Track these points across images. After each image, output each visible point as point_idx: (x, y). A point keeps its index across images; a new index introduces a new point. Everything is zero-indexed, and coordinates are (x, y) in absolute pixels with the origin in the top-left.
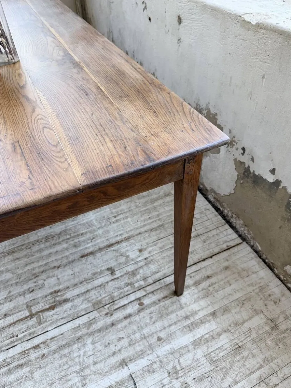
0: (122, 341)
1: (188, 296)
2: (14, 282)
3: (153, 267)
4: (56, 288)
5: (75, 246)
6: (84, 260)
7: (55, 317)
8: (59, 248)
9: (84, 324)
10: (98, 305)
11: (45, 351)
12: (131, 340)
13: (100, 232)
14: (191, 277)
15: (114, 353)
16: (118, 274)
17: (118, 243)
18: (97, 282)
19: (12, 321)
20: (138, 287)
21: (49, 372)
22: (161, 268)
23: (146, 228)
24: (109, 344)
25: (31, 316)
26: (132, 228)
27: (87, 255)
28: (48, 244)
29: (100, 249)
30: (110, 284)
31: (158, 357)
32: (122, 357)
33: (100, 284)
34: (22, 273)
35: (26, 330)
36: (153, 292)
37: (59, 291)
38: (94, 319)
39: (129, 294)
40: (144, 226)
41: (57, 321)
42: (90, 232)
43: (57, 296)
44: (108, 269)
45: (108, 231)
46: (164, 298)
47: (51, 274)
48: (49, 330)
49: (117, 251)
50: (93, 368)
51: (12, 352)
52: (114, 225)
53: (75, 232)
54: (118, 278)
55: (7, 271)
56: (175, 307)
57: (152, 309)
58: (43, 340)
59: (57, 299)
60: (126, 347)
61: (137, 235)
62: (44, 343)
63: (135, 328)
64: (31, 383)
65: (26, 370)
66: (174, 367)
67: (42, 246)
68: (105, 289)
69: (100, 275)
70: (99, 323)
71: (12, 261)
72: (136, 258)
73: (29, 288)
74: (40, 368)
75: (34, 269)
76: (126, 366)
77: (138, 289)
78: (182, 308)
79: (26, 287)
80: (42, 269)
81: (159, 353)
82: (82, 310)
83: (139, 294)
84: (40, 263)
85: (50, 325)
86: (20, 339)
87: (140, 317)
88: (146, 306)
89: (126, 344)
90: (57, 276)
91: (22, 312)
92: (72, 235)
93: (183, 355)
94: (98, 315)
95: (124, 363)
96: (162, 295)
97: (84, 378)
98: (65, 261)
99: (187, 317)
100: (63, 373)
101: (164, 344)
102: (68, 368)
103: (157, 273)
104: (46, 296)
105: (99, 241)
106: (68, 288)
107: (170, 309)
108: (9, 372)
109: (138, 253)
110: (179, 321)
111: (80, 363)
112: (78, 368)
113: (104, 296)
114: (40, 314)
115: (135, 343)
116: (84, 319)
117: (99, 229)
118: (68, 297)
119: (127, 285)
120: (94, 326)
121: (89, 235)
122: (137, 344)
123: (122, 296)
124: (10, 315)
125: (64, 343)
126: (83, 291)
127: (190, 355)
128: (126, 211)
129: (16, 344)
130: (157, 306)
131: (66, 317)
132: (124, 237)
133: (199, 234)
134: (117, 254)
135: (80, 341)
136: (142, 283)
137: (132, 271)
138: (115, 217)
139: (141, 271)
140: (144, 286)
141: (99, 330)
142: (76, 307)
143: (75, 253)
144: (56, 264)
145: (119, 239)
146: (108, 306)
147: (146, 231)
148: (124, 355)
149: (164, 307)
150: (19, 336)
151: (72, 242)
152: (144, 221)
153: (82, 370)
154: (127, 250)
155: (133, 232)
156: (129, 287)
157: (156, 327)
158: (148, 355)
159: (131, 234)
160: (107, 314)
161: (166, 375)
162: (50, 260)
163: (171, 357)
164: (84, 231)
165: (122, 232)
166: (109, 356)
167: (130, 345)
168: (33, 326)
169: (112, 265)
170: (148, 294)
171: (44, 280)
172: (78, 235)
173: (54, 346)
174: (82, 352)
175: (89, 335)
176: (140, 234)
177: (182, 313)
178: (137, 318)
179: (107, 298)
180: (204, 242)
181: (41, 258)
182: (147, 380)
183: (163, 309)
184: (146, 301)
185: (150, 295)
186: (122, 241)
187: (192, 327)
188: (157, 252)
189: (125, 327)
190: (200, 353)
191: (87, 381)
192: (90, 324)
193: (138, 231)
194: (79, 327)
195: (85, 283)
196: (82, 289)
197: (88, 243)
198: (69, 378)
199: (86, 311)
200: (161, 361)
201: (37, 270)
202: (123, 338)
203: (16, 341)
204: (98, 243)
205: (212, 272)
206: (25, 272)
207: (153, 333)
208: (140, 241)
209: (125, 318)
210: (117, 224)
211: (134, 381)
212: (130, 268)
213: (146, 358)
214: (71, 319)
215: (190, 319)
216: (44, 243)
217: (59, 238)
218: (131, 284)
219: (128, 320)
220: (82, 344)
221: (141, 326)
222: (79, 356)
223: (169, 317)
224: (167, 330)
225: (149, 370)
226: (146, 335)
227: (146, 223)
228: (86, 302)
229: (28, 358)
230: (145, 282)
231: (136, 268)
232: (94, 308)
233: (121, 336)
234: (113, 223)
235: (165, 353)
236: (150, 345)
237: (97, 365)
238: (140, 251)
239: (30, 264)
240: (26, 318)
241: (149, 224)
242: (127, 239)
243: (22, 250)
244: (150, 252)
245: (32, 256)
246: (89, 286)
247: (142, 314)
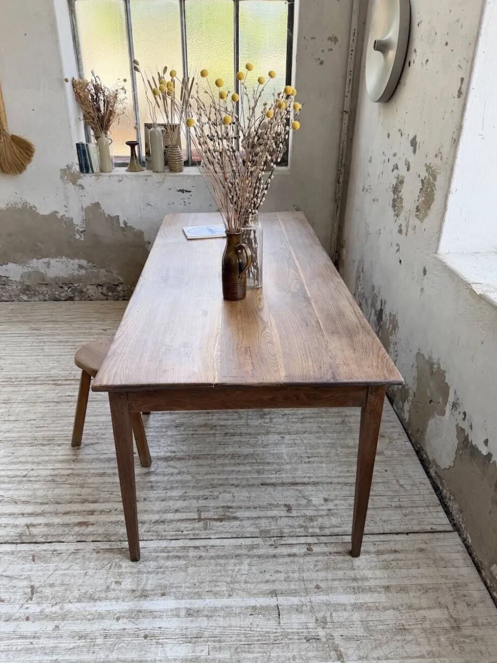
0: (279, 575)
1: (364, 561)
2: (192, 485)
3: (334, 521)
4: (229, 504)
5: (258, 472)
6: (263, 488)
7: (221, 529)
8: (242, 468)
9: (246, 546)
10: (265, 534)
11: (203, 554)
12: (288, 577)
13: (288, 467)
14: (375, 545)
15: (267, 581)
16: (294, 513)
17: (304, 484)
18: (270, 513)
19: (181, 518)
20: (312, 533)
21: (202, 572)
22: (343, 524)
23: (340, 480)
24: (265, 571)
25: (200, 520)
26: (324, 475)
27: (267, 485)
28: (232, 461)
29: (283, 484)
30: (283, 519)
31: (311, 602)
32: (274, 588)
33: (273, 515)
34: (201, 480)
35: (192, 530)
36: (326, 543)
37: (231, 507)
38: (258, 545)
39: (300, 536)
40: (339, 477)
41: (221, 532)
42: (278, 464)
43: (229, 512)
44: (286, 505)
45: (296, 469)
46: (336, 553)
47: (228, 490)
48: (212, 537)
49: (300, 491)
50: (243, 586)
51: (174, 544)
52: (305, 465)
53: (261, 459)
54: (293, 517)
55: (188, 473)
56: (346, 565)
57: (320, 558)
58: (204, 545)
59: (228, 514)
60: (281, 581)
61: (328, 483)
62: (204, 547)
63: (296, 568)
64: (184, 574)
65: (182, 562)
66: (324, 617)
67: (227, 461)
68: (276, 521)
69: (275, 507)
70: (261, 550)
71: (194, 466)
72: (319, 505)
73: (204, 495)
74: (195, 566)
75: (213, 480)
76: (276, 596)
77: (311, 534)
78: (353, 568)
79: (201, 493)
80: (220, 482)
81: (313, 599)
82: (248, 532)
83: (310, 540)
84: (220, 477)
85: (215, 533)
86: (184, 535)
87: (305, 560)
88: (314, 553)
89: (282, 578)
90: (233, 493)
91: (192, 514)
92: (258, 460)
93: (337, 611)
94: (262, 543)
95: (274, 593)
96: (335, 550)
97: (232, 590)
98: (244, 483)
99: (355, 579)
100: (214, 578)
101: (321, 593)
102: (220, 576)
103: (338, 527)
104: (218, 508)
105: (284, 475)
106: (241, 507)
107: (340, 565)
108: (168, 558)
109: (322, 502)
110: (345, 579)
111: (232, 577)
112: (229, 579)
113: (274, 527)
114: (208, 521)
115: (291, 581)
116: (248, 542)
117: (287, 463)
118: (238, 516)
119: (301, 526)
120: (255, 550)
121: (275, 466)
122: (293, 583)
123: (292, 534)
124: (180, 512)
125: (222, 554)
126: (255, 516)
127: (346, 614)
128: (323, 455)
129: (179, 537)
130: (326, 558)
131: (231, 533)
132: (312, 480)
133: (402, 505)
134: (299, 495)
135: (237, 557)
136: (317, 531)
137: (311, 516)
138: (309, 457)
139: (320, 519)
140: (318, 534)
141: (259, 556)
142: (243, 527)
143: (257, 478)
144: (235, 482)
145: (306, 480)
146: (275, 538)
147: (339, 483)
148: (277, 586)
149: (333, 561)
150: (184, 533)
151: (256, 468)
152: (341, 472)
153: (232, 583)
154: (312, 495)
155: (324, 479)
156: (303, 529)
157: (318, 575)
158: (301, 596)
159: (320, 480)
160: (271, 545)
161: (314, 620)
162: (230, 477)
163: (324, 608)
164: (271, 461)
165: (311, 475)
166: (261, 582)
167: (285, 580)
168: (199, 529)
169: (291, 503)
170: (321, 543)
171: (220, 493)
172: (264, 463)
173: (212, 553)
174: (237, 568)
175: (249, 556)
176: (331, 483)
177: (351, 574)
178: (301, 560)
179: (276, 531)
180: (405, 516)
181: (223, 472)
182: (293, 616)
183: (332, 562)
184: (316, 549)
185: (322, 545)
186: (308, 484)
187: (356, 591)
188: (345, 508)
189: (286, 563)
190: (356, 616)
191: (234, 594)
192: (252, 547)
193: (329, 480)
194: (240, 546)
195: (258, 509)
196: (255, 514)
197: (272, 474)
198: (219, 584)
199: (252, 534)
200: (312, 607)
201: (215, 482)
202: (281, 572)
203: (181, 535)
204: (282, 477)
205: (402, 548)
206: (204, 480)
207: (313, 580)
208: (329, 490)
209: (288, 555)
210: (309, 465)
211: (279, 612)
212: (309, 513)
213: (297, 598)
214: (235, 536)
215: (357, 582)
216: (230, 459)
217: (245, 459)
218: (306, 528)
219: (292, 558)
220: (239, 561)
221: (303, 568)
222: (233, 571)
223: (335, 572)
224: (329, 583)
225: (298, 610)
226: (305, 578)
227: (342, 474)
228: (254, 526)
229: (187, 554)
230: (320, 531)
231: (316, 515)
232: (261, 534)
233: (279, 570)
234: (305, 463)
235: (319, 602)
236: (306, 589)
237: (248, 585)
238: (326, 500)
239: (210, 474)
240: (194, 519)
241: (344, 477)
242: (315, 484)
243: (207, 459)
244: (336, 505)
245: (214, 467)
246: (262, 514)
247: (307, 558)
